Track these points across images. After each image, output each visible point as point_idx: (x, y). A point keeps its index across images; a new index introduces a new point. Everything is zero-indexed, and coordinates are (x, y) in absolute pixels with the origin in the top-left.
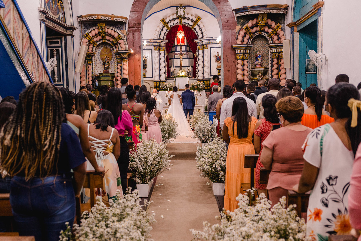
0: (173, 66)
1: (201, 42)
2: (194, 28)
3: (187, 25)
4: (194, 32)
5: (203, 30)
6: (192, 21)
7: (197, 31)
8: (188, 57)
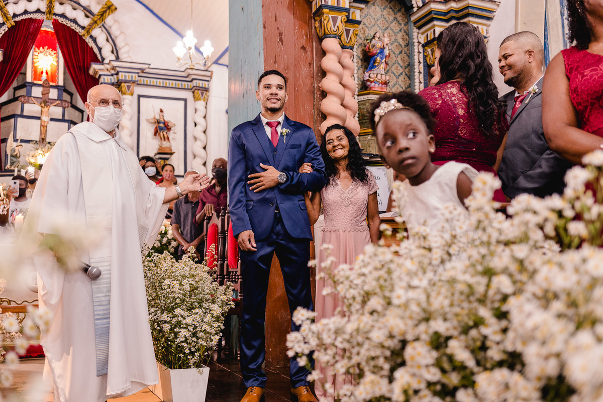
0: (15, 136)
1: (112, 75)
2: (91, 37)
3: (69, 24)
4: (92, 48)
5: (120, 43)
6: (88, 12)
7: (100, 45)
8: (66, 118)
